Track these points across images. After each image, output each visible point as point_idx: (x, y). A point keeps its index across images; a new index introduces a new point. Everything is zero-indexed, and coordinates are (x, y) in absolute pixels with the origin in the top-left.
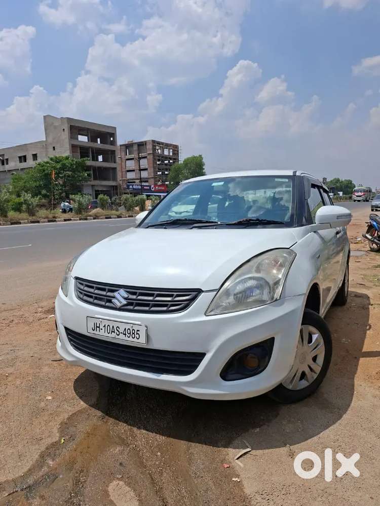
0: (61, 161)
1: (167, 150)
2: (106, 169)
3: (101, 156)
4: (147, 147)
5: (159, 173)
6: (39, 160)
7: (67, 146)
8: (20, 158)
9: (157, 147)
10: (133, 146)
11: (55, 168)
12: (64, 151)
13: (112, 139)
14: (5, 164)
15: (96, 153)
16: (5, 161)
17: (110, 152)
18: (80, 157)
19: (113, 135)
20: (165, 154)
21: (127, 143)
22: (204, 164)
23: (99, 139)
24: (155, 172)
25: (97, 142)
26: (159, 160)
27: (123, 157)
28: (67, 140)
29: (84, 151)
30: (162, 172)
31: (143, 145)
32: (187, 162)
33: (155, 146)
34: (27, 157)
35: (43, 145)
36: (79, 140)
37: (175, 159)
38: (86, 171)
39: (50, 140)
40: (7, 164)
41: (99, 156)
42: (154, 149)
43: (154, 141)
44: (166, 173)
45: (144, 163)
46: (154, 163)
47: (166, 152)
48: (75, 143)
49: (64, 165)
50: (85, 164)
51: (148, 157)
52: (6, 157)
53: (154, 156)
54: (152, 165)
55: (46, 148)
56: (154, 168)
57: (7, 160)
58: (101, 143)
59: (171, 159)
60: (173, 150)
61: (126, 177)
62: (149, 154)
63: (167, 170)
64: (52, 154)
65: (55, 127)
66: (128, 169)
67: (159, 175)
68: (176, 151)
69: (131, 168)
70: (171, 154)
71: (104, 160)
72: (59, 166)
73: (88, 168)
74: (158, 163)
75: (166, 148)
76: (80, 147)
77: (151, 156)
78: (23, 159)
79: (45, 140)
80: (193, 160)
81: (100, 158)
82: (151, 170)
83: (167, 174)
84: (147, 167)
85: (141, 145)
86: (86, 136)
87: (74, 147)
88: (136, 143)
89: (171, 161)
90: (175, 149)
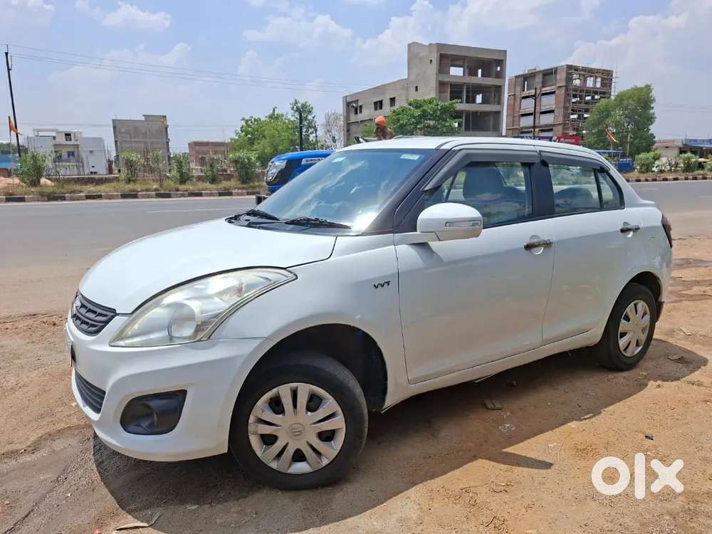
0: (421, 106)
1: (592, 79)
2: (485, 114)
3: (481, 95)
4: (558, 77)
5: (572, 117)
6: (397, 106)
7: (433, 84)
8: (375, 103)
9: (575, 76)
10: (535, 76)
11: (413, 116)
12: (428, 92)
13: (499, 69)
14: (358, 112)
15: (473, 90)
16: (358, 109)
17: (493, 89)
18: (449, 98)
19: (501, 62)
20: (588, 85)
21: (527, 72)
22: (654, 100)
23: (480, 71)
24: (566, 116)
25: (476, 75)
26: (575, 96)
27: (518, 93)
28: (434, 77)
29: (456, 91)
30: (579, 115)
31: (552, 73)
32: (621, 98)
33: (571, 74)
34: (383, 102)
35: (403, 84)
36: (451, 73)
37: (604, 93)
38: (455, 118)
39: (413, 77)
40: (361, 112)
41: (477, 96)
42: (569, 79)
43: (569, 67)
44: (585, 116)
45: (548, 103)
46: (567, 100)
47: (590, 83)
48: (445, 79)
49: (424, 111)
50: (453, 108)
51: (557, 92)
52: (360, 104)
53: (567, 89)
54: (562, 105)
55: (407, 89)
56: (566, 108)
57: (361, 106)
58: (482, 76)
59: (596, 93)
60: (603, 80)
61: (519, 125)
62: (559, 87)
63: (587, 111)
64: (413, 96)
65: (421, 59)
66: (523, 112)
67: (574, 120)
68: (607, 79)
69: (528, 111)
70: (598, 85)
71: (484, 101)
72: (418, 113)
73: (457, 115)
74: (573, 100)
75: (591, 76)
76: (451, 85)
77: (563, 90)
78: (379, 105)
79: (406, 77)
80: (634, 94)
81: (479, 98)
82: (560, 112)
83: (585, 118)
84: (553, 107)
85: (548, 74)
86: (461, 67)
87: (442, 85)
88: (540, 71)
89: (596, 97)
90: (607, 76)
